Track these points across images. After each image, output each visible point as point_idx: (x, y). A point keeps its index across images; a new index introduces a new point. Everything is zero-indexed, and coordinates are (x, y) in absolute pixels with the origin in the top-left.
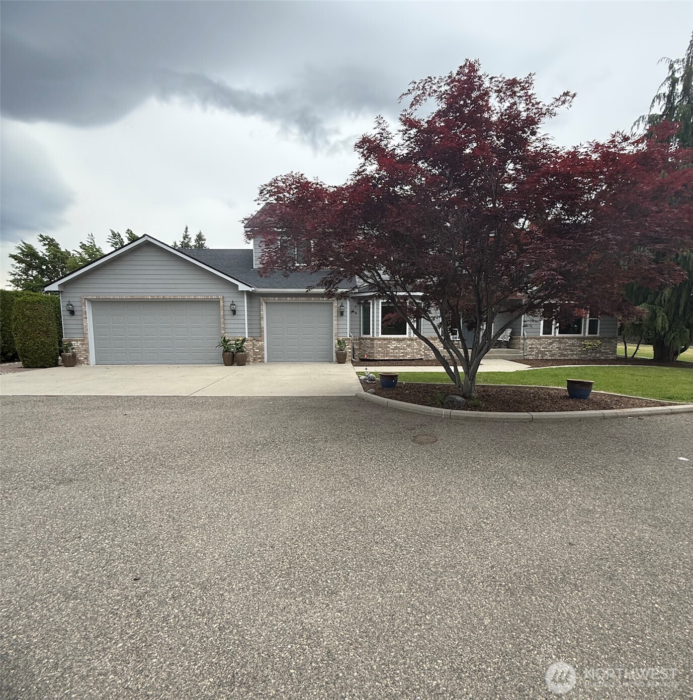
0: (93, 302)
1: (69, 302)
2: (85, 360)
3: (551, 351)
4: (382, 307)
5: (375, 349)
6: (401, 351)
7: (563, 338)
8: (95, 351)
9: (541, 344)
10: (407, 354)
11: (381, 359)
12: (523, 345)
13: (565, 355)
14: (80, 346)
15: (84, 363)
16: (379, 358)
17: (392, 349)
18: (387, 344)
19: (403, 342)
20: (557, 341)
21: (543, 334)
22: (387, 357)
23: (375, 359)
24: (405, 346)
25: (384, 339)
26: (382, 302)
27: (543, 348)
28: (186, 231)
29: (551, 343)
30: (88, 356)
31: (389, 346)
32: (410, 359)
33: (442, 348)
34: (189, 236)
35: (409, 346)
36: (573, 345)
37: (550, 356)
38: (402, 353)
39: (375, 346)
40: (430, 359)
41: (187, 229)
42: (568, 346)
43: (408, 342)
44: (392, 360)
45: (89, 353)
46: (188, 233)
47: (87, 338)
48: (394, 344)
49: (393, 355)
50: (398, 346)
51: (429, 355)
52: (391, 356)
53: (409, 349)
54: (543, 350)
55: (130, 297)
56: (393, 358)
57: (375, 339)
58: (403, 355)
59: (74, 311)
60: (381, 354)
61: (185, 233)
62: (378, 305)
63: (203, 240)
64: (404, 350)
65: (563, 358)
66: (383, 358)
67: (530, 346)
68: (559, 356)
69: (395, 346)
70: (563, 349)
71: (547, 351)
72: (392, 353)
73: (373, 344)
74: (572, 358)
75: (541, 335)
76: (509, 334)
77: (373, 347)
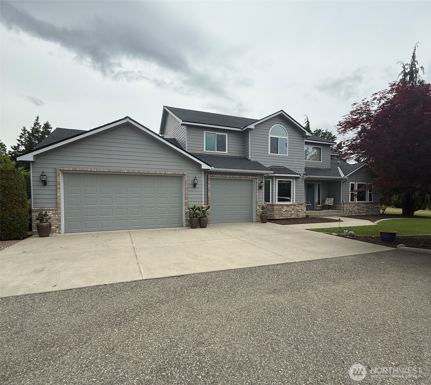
0: (65, 173)
1: (43, 172)
2: (56, 229)
3: (354, 211)
4: (278, 183)
5: (275, 212)
6: (289, 213)
7: (359, 203)
8: (64, 219)
9: (350, 207)
10: (292, 215)
11: (278, 218)
12: (343, 207)
13: (360, 213)
14: (52, 216)
15: (55, 232)
16: (277, 217)
17: (284, 212)
18: (281, 208)
19: (290, 207)
20: (357, 205)
21: (351, 201)
22: (281, 217)
23: (275, 218)
24: (291, 209)
25: (280, 205)
26: (278, 181)
27: (351, 209)
28: (37, 120)
29: (354, 207)
30: (60, 225)
31: (282, 209)
32: (294, 218)
33: (305, 210)
34: (40, 124)
35: (293, 209)
36: (363, 207)
37: (354, 214)
38: (290, 214)
39: (275, 210)
40: (299, 217)
41: (38, 118)
42: (362, 208)
43: (293, 207)
44: (285, 219)
45: (61, 222)
46: (39, 122)
47: (60, 208)
48: (285, 208)
49: (284, 215)
50: (287, 209)
51: (299, 215)
52: (284, 217)
53: (293, 212)
54: (351, 210)
55: (107, 170)
56: (285, 218)
57: (275, 205)
58: (290, 216)
59: (46, 182)
60: (278, 215)
61: (36, 121)
62: (276, 182)
63: (49, 129)
64: (291, 212)
65: (359, 215)
66: (279, 218)
67: (346, 208)
68: (358, 214)
69: (286, 209)
70: (360, 210)
71: (353, 211)
72: (284, 214)
73: (274, 208)
74: (363, 214)
75: (350, 201)
76: (333, 201)
77: (273, 211)
